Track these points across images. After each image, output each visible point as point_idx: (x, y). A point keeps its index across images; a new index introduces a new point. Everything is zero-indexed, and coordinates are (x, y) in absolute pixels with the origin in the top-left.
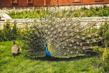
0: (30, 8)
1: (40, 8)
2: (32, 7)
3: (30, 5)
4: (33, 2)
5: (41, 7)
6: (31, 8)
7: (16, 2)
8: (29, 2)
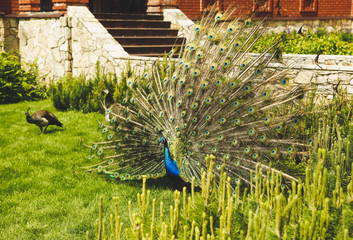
0: (306, 22)
1: (336, 24)
2: (313, 20)
3: (307, 16)
4: (317, 7)
5: (339, 22)
6: (310, 22)
7: (266, 7)
8: (303, 7)
